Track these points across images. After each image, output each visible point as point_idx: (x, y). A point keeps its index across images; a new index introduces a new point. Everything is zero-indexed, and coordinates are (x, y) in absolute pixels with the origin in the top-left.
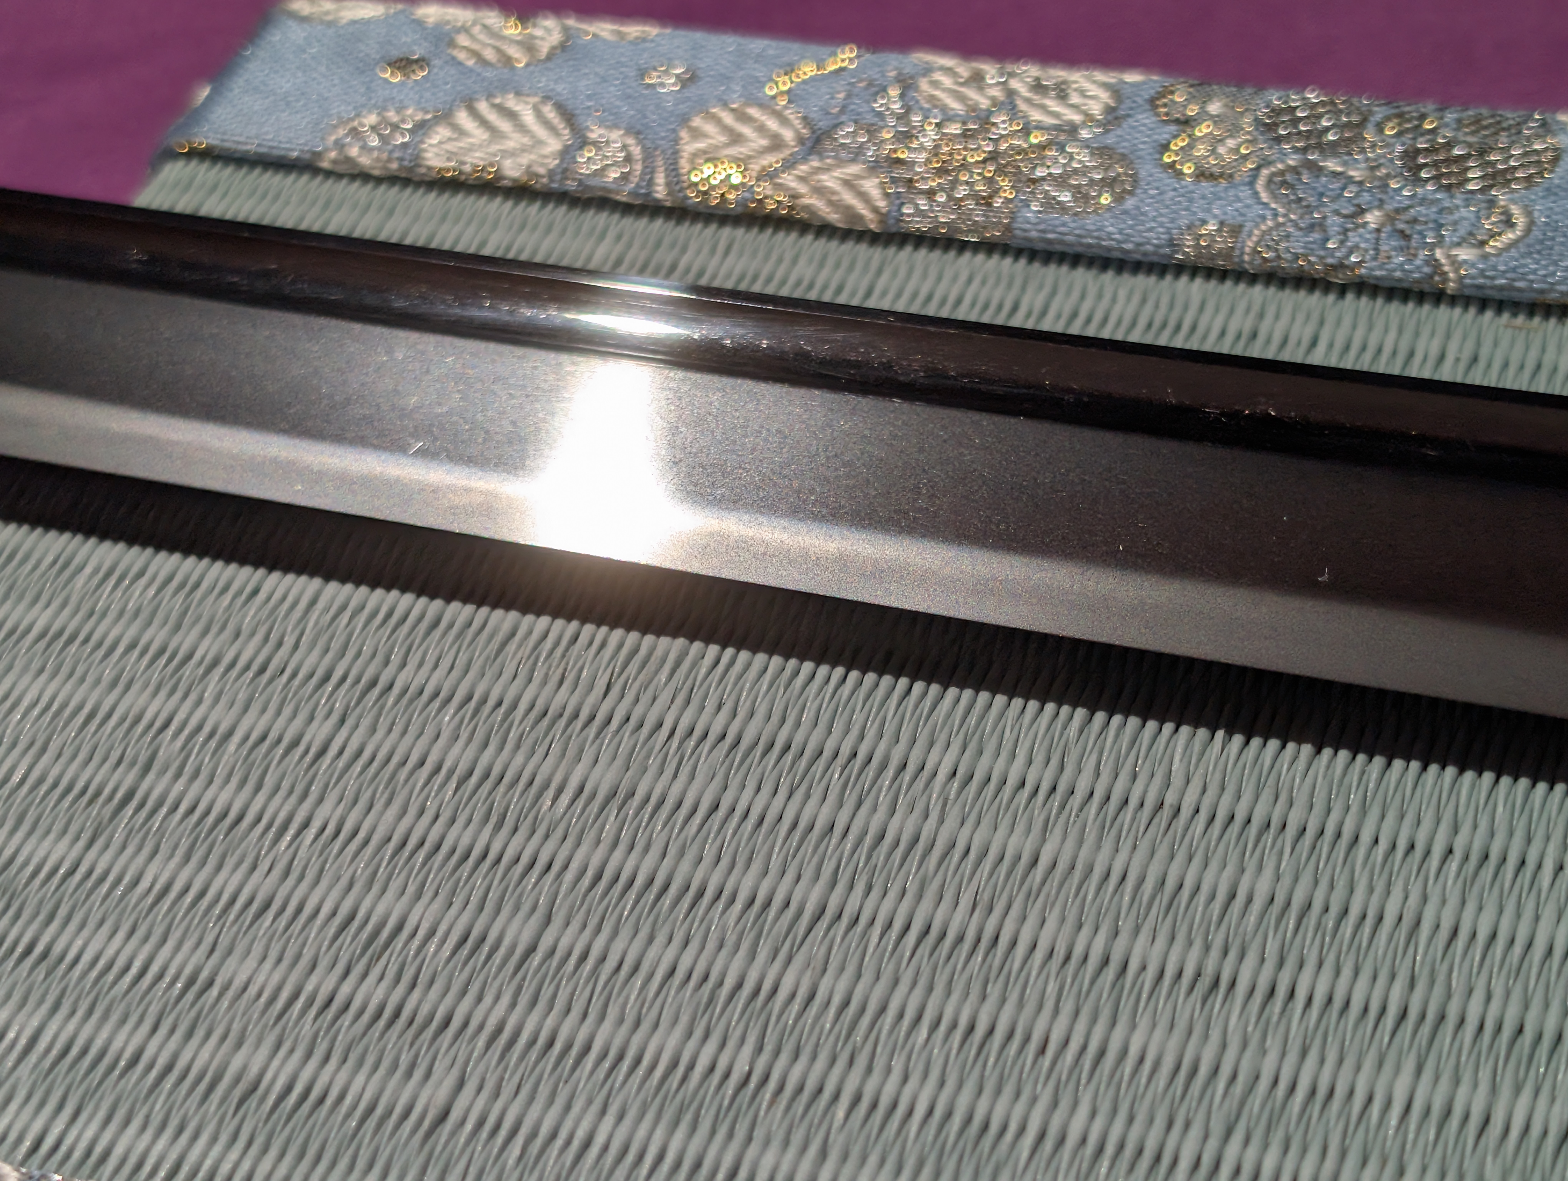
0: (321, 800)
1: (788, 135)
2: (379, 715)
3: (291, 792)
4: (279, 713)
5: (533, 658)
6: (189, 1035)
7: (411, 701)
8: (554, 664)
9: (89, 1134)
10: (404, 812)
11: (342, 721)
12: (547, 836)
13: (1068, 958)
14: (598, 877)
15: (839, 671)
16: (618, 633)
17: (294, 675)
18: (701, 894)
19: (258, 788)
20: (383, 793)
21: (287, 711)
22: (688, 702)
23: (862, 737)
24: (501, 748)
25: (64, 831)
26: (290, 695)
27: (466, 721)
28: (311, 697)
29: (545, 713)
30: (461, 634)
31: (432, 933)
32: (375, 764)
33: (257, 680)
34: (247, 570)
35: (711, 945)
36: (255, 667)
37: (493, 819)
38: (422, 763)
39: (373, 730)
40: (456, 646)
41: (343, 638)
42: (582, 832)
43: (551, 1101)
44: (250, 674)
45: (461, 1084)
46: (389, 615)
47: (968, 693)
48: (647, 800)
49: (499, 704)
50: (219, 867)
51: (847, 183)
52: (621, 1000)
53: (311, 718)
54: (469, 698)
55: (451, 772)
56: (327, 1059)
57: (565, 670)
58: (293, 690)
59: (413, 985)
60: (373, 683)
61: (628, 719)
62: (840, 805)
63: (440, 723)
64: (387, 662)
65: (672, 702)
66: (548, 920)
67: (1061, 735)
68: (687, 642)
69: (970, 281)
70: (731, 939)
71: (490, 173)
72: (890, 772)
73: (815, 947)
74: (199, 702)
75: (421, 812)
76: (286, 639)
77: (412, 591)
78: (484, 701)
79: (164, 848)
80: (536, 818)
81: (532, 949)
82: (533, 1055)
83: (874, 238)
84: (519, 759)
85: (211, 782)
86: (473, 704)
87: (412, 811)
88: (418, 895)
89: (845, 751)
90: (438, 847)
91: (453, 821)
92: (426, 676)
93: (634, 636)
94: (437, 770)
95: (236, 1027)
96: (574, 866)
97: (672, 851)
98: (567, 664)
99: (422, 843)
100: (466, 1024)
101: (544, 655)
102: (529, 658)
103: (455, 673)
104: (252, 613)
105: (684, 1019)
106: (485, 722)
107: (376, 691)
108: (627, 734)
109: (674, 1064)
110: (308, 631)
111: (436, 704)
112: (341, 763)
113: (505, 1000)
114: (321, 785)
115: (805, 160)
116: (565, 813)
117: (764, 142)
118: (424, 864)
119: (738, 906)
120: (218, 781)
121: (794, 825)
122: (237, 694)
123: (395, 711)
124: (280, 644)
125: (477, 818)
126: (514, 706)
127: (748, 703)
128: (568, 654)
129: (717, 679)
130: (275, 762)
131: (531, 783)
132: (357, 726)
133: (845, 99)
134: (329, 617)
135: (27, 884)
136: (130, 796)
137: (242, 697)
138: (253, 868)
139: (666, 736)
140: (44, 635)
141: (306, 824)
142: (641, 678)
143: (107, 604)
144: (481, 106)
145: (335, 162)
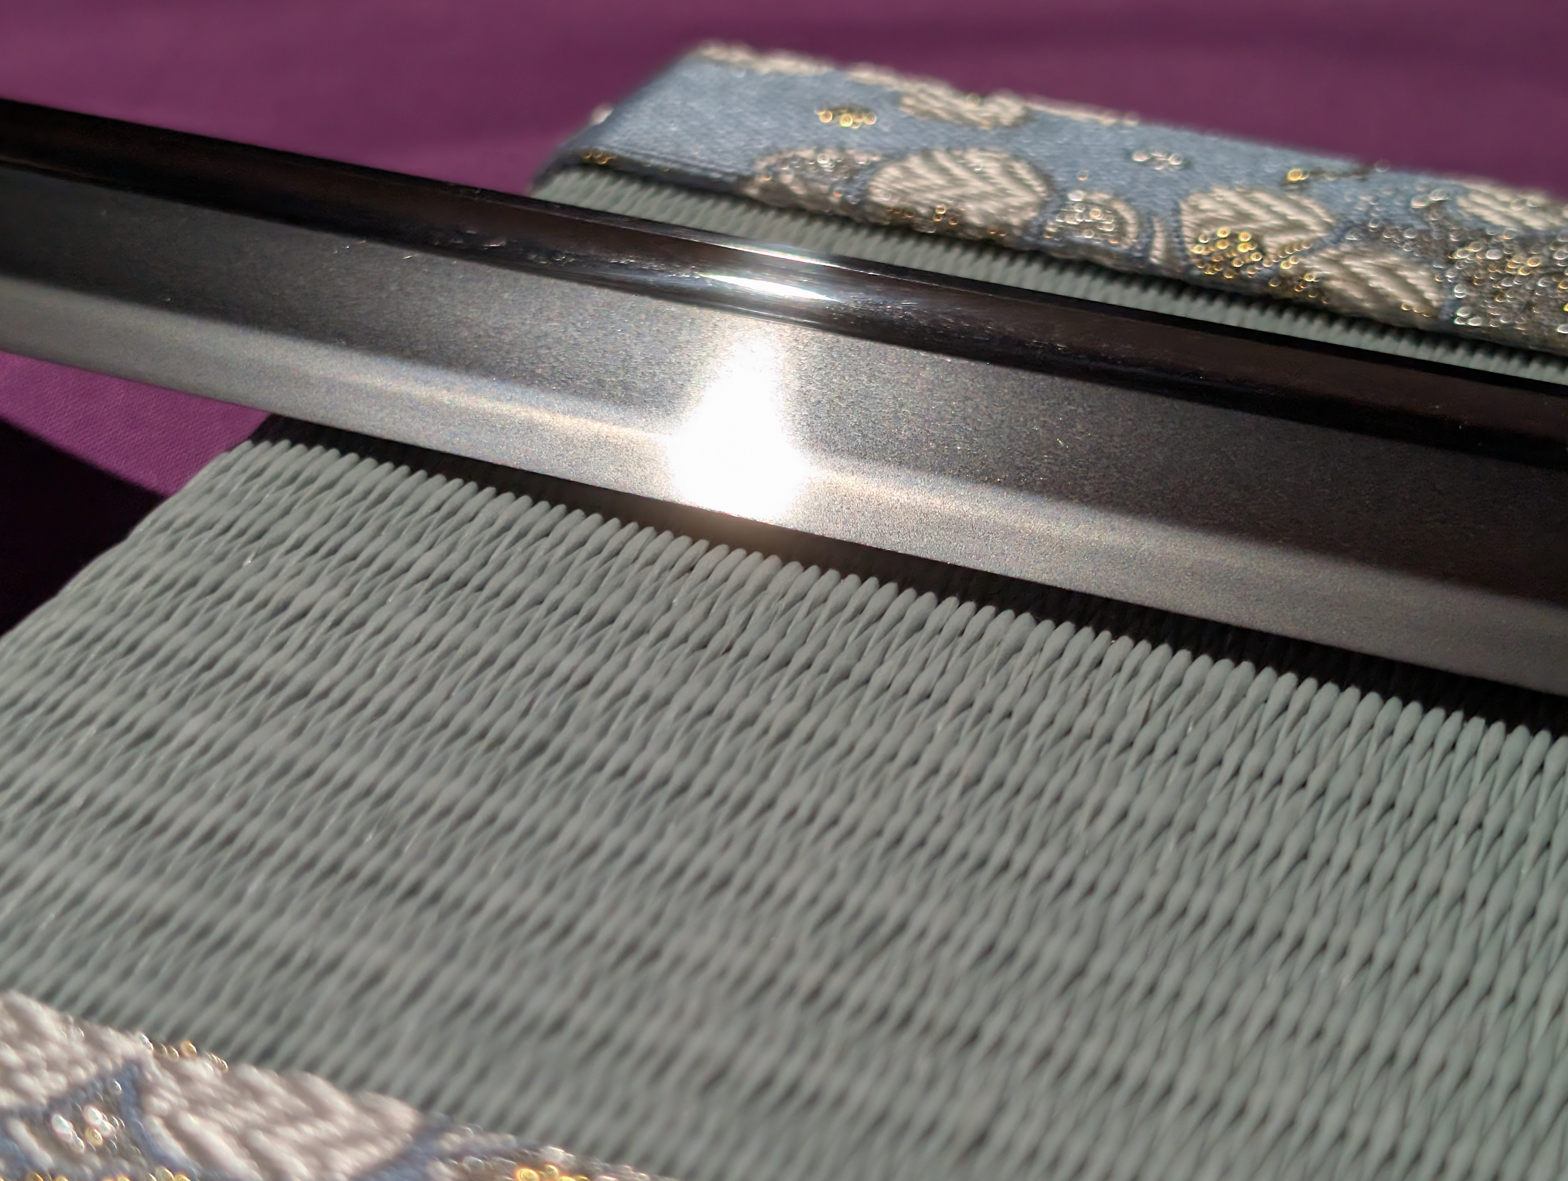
0: (787, 782)
2: (855, 707)
3: (748, 769)
5: (1045, 676)
7: (895, 698)
8: (1074, 685)
10: (895, 808)
11: (808, 708)
12: (1086, 856)
14: (1160, 907)
17: (743, 655)
18: (1299, 942)
19: (706, 760)
20: (866, 787)
21: (737, 688)
22: (1252, 744)
23: (1487, 807)
24: (1014, 761)
25: (458, 772)
26: (740, 673)
27: (967, 727)
28: (766, 678)
29: (1068, 732)
30: (951, 640)
31: (945, 938)
32: (854, 756)
33: (696, 655)
35: (1321, 1000)
36: (694, 640)
37: (1013, 830)
38: (915, 761)
39: (847, 722)
40: (947, 650)
41: (804, 625)
42: (1131, 859)
44: (688, 646)
45: (1001, 1106)
46: (860, 610)
48: (1212, 836)
49: (1009, 714)
50: (660, 834)
51: (1386, 272)
52: (1207, 1043)
53: (768, 700)
54: (968, 704)
55: (953, 776)
56: (816, 1055)
57: (1089, 691)
58: (742, 669)
60: (845, 675)
61: (1177, 751)
62: (1470, 873)
63: (934, 725)
64: (859, 658)
65: (1233, 740)
66: (1097, 944)
70: (1347, 997)
71: (954, 219)
72: (1531, 849)
73: (1461, 1020)
74: (625, 664)
75: (918, 811)
76: (731, 618)
78: (988, 709)
79: (587, 806)
80: (1068, 837)
81: (1080, 973)
82: (1096, 1088)
84: (1040, 774)
85: (644, 747)
86: (974, 711)
87: (906, 809)
88: (923, 895)
89: (1467, 820)
90: (943, 850)
91: (960, 825)
92: (912, 675)
94: (935, 771)
96: (1127, 892)
98: (1091, 686)
99: (922, 844)
100: (1001, 1042)
101: (1060, 673)
102: (1041, 674)
103: (949, 677)
104: (685, 588)
107: (850, 683)
110: (757, 614)
111: (928, 705)
115: (1335, 245)
120: (654, 746)
121: (1413, 887)
122: (672, 664)
123: (874, 707)
124: (723, 623)
125: (992, 826)
126: (1028, 719)
127: (1332, 754)
129: (1287, 724)
130: (724, 738)
131: (1057, 799)
132: (826, 715)
134: (784, 603)
135: (411, 820)
136: (540, 748)
137: (679, 667)
138: (705, 840)
139: (1229, 775)
140: (425, 576)
141: (770, 805)
142: (1190, 710)
143: (503, 558)
144: (939, 155)
145: (763, 189)
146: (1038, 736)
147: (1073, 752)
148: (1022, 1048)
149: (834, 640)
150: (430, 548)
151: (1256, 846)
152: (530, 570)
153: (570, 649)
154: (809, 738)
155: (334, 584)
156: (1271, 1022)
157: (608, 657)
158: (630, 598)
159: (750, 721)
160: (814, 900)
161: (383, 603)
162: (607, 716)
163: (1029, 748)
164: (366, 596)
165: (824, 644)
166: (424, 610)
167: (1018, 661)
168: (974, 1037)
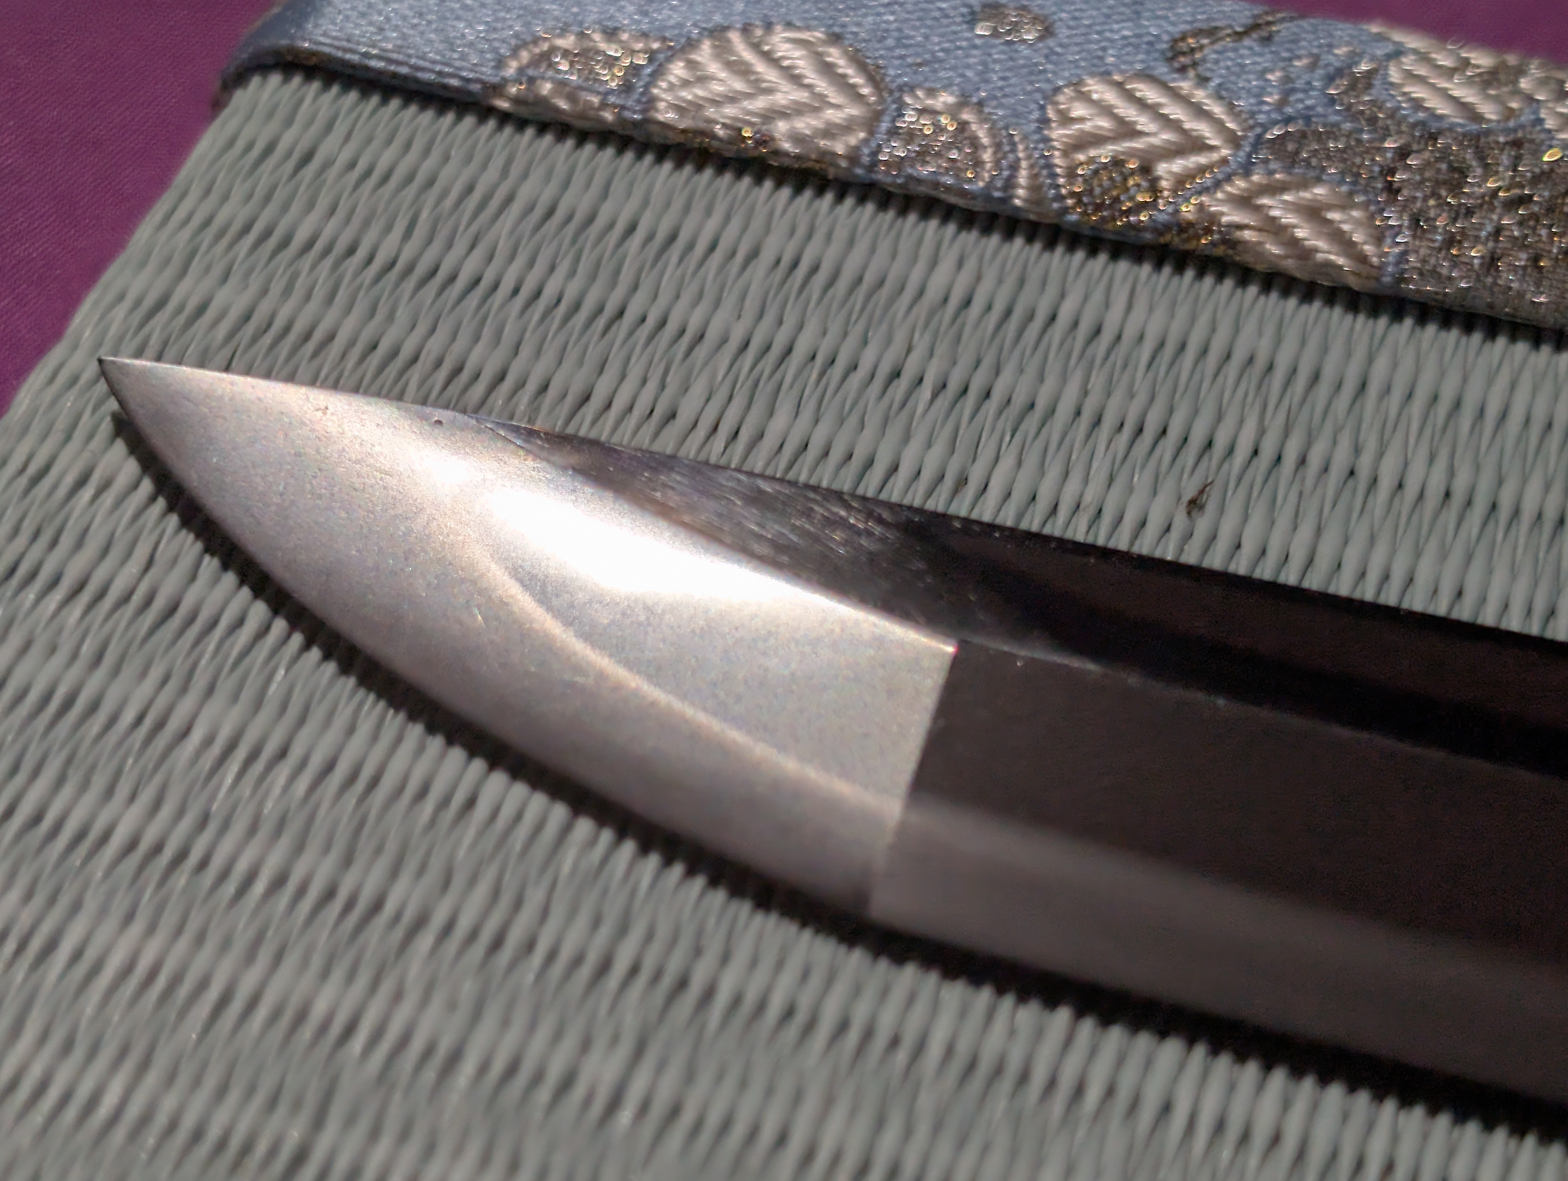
69: (1514, 385)
83: (1353, 300)
115: (1245, 172)
117: (1170, 137)
126: (921, 1048)
130: (537, 1119)
133: (1284, 83)
144: (735, 37)
145: (517, 101)
146: (937, 1080)
147: (980, 1108)
149: (664, 927)
150: (133, 797)
152: (264, 830)
153: (325, 973)
154: (645, 1107)
155: (13, 876)
157: (375, 983)
158: (397, 869)
159: (567, 1084)
161: (76, 907)
162: (380, 1093)
163: (926, 1105)
164: (53, 899)
165: (650, 935)
166: (131, 916)
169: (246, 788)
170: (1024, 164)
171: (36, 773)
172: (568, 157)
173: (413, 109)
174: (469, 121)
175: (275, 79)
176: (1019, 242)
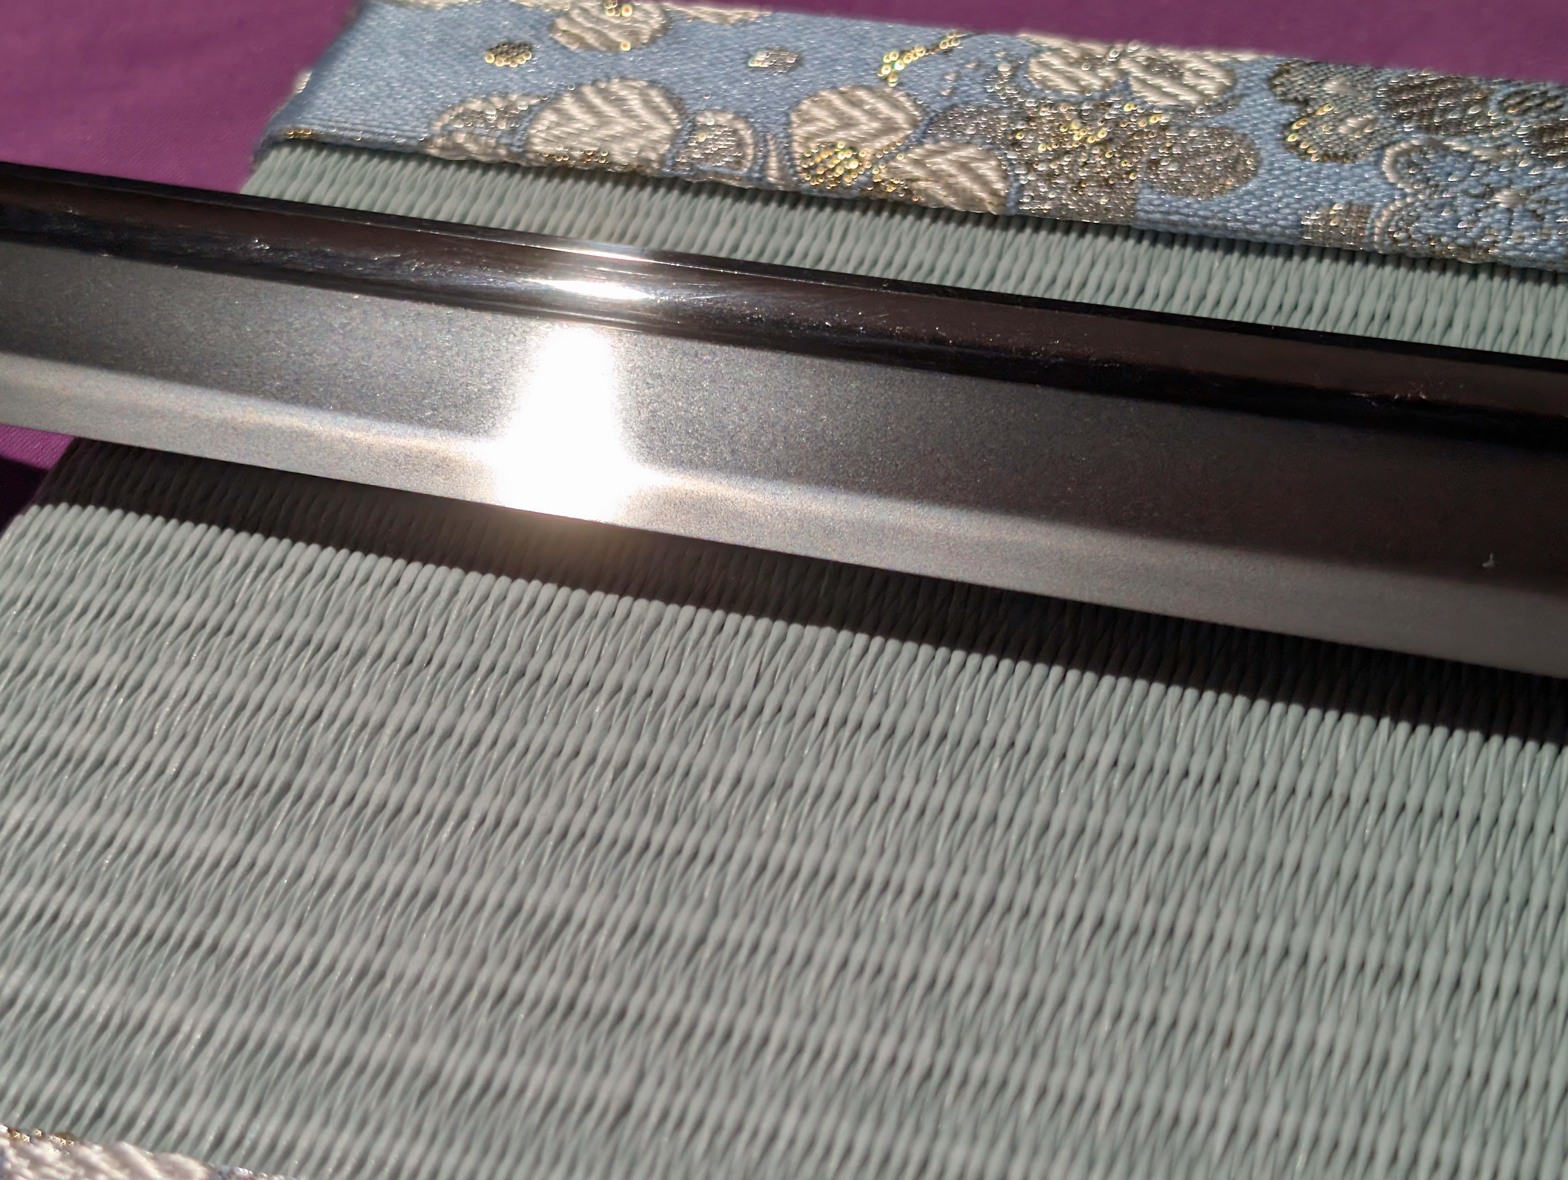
0: (477, 792)
1: (900, 118)
2: (529, 706)
3: (447, 784)
4: (429, 704)
6: (364, 1028)
7: (561, 692)
8: (702, 654)
9: (271, 1129)
11: (493, 713)
12: (708, 827)
13: (1247, 949)
14: (763, 868)
15: (991, 660)
16: (764, 622)
17: (442, 665)
18: (867, 885)
19: (414, 780)
20: (539, 785)
21: (437, 703)
22: (839, 692)
23: (1018, 727)
24: (654, 739)
25: (223, 825)
26: (439, 687)
27: (617, 712)
28: (459, 688)
29: (696, 703)
30: (605, 624)
31: (599, 925)
32: (530, 756)
33: (404, 672)
34: (386, 561)
35: (882, 937)
36: (401, 659)
37: (653, 810)
38: (576, 753)
39: (524, 721)
40: (602, 635)
41: (488, 628)
42: (742, 823)
43: (733, 1095)
44: (398, 665)
45: (640, 1077)
46: (532, 605)
47: (1124, 682)
48: (805, 790)
49: (650, 694)
50: (381, 860)
51: (964, 166)
52: (796, 992)
53: (462, 710)
54: (618, 688)
55: (607, 763)
56: (504, 1052)
57: (713, 659)
58: (441, 681)
59: (585, 978)
60: (522, 674)
61: (780, 709)
62: (1002, 795)
63: (592, 714)
64: (533, 654)
65: (823, 692)
66: (715, 912)
67: (1222, 723)
68: (834, 631)
69: (1093, 264)
70: (902, 931)
71: (602, 158)
72: (1050, 762)
73: (987, 939)
74: (348, 694)
75: (579, 804)
76: (429, 629)
77: (553, 582)
78: (633, 691)
79: (324, 842)
80: (695, 809)
81: (701, 941)
82: (712, 1047)
83: (992, 221)
84: (674, 750)
85: (365, 774)
86: (623, 695)
87: (570, 802)
88: (583, 888)
89: (1003, 740)
90: (599, 838)
91: (611, 812)
92: (573, 667)
93: (779, 625)
94: (592, 760)
95: (411, 1020)
96: (738, 857)
97: (836, 842)
98: (714, 654)
99: (582, 835)
100: (641, 1017)
101: (690, 644)
102: (675, 648)
103: (603, 664)
104: (393, 604)
105: (861, 1012)
106: (636, 713)
107: (525, 682)
108: (781, 724)
109: (855, 1057)
110: (450, 622)
111: (586, 694)
112: (496, 754)
113: (679, 993)
114: (477, 777)
115: (920, 143)
116: (724, 804)
117: (876, 125)
118: (587, 855)
119: (907, 897)
120: (373, 773)
121: (957, 816)
122: (385, 685)
123: (545, 702)
124: (424, 636)
125: (636, 809)
126: (665, 696)
127: (901, 693)
128: (714, 644)
129: (866, 668)
130: (429, 754)
131: (687, 774)
132: (507, 718)
133: (955, 81)
134: (471, 607)
135: (190, 877)
136: (286, 788)
137: (391, 687)
138: (416, 860)
139: (821, 726)
140: (187, 626)
141: (465, 816)
142: (790, 667)
143: (247, 596)
144: (588, 91)
145: (443, 148)
146: (672, 713)
147: (699, 724)
148: (657, 1019)
149: (512, 642)
150: (188, 597)
151: (838, 795)
152: (269, 608)
153: (304, 685)
154: (494, 743)
155: (115, 649)
156: (844, 965)
157: (334, 688)
158: (349, 623)
159: (448, 734)
160: (500, 905)
161: (155, 661)
162: (336, 747)
163: (665, 726)
164: (140, 658)
165: (504, 646)
166: (187, 664)
167: (658, 636)
168: (622, 1015)
169: (259, 585)
170: (773, 154)
171: (130, 587)
172: (477, 181)
173: (375, 161)
174: (412, 164)
175: (285, 151)
176: (773, 205)
